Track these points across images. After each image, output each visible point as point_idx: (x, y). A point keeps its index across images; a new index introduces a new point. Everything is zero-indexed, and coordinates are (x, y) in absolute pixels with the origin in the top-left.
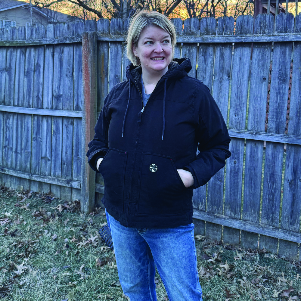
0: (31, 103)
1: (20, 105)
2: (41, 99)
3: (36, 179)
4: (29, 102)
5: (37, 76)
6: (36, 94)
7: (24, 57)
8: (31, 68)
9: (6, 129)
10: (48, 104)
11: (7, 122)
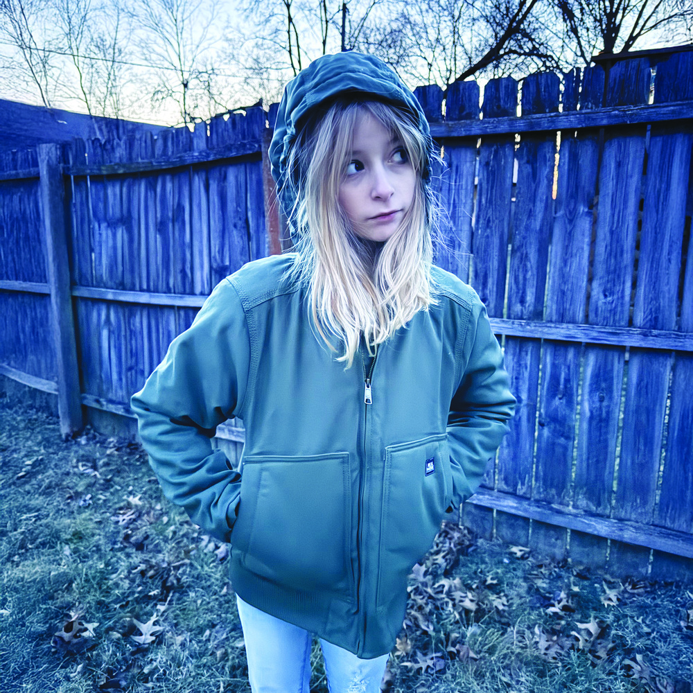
0: (171, 285)
1: (152, 289)
2: (189, 275)
4: (168, 284)
5: (180, 229)
6: (179, 267)
7: (153, 194)
8: (167, 215)
9: (131, 335)
10: (203, 286)
11: (132, 321)
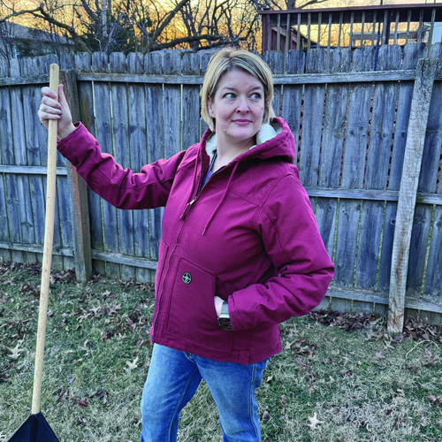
2: (12, 153)
3: (18, 249)
5: (4, 124)
6: (4, 148)
10: (22, 160)
